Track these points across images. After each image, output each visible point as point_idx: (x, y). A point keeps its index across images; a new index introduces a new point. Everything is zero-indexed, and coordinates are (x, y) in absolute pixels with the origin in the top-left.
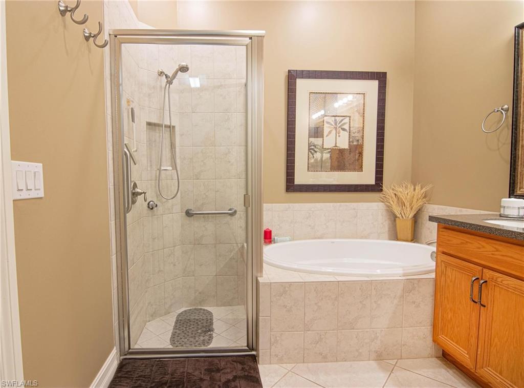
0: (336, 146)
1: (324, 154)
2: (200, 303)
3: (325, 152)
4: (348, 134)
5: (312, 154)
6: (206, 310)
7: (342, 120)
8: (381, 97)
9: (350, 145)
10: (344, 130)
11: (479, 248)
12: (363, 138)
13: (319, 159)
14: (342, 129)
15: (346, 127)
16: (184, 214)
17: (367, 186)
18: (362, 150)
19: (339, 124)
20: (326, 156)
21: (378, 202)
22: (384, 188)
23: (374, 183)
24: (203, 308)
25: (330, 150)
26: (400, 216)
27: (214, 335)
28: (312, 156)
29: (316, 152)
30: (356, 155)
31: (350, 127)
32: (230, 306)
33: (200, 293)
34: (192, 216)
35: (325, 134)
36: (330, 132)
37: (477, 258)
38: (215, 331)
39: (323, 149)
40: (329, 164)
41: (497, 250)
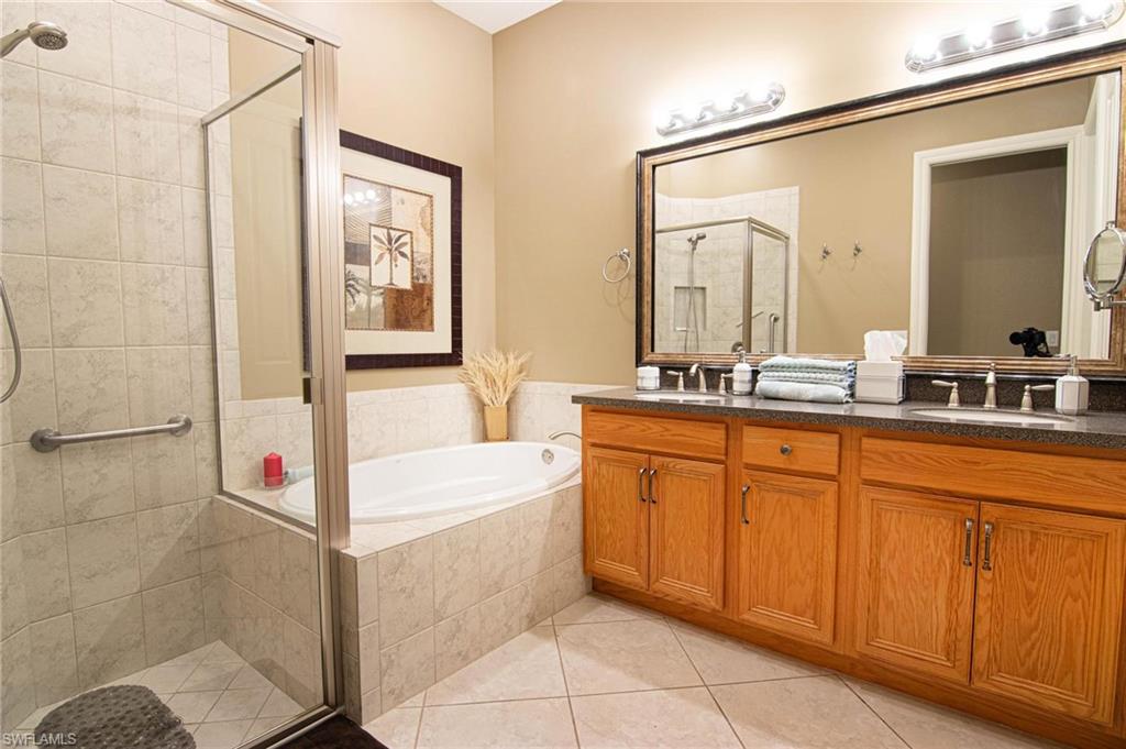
0: (391, 284)
1: (373, 297)
2: (96, 679)
3: (375, 292)
4: (409, 263)
5: (353, 296)
6: (122, 687)
7: (400, 237)
8: (455, 208)
9: (414, 285)
10: (403, 255)
11: (644, 430)
12: (432, 274)
13: (364, 306)
14: (400, 252)
15: (406, 250)
16: (27, 445)
17: (442, 356)
18: (432, 294)
19: (396, 242)
20: (377, 301)
21: (456, 382)
22: (465, 359)
23: (450, 351)
24: (106, 686)
25: (382, 291)
26: (489, 402)
27: (189, 729)
28: (351, 299)
29: (358, 292)
30: (422, 302)
31: (412, 252)
32: (186, 652)
33: (93, 651)
34: (58, 446)
35: (374, 260)
36: (381, 256)
37: (645, 444)
38: (185, 720)
39: (370, 288)
40: (381, 317)
41: (667, 430)
